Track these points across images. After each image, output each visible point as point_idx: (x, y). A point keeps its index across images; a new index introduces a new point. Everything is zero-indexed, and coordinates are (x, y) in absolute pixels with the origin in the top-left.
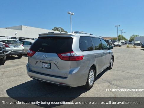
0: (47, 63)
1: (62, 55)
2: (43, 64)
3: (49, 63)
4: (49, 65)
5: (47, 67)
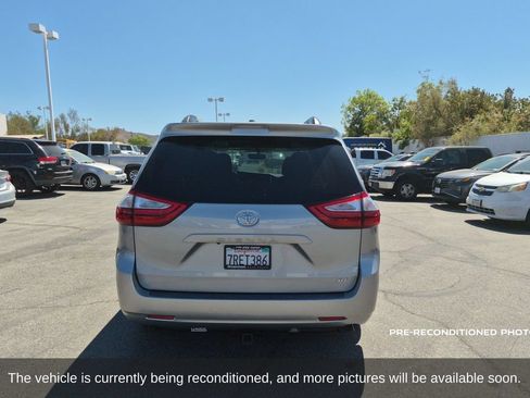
0: (250, 247)
1: (332, 208)
2: (230, 252)
3: (263, 247)
4: (263, 254)
5: (251, 262)
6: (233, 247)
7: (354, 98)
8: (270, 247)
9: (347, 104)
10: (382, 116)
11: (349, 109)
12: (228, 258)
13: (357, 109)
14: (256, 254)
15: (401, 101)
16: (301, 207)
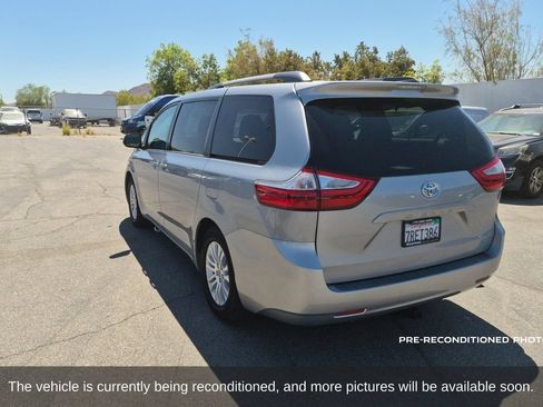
2: (408, 228)
3: (434, 219)
4: (434, 226)
5: (425, 236)
6: (411, 222)
7: (159, 52)
8: (440, 218)
9: (152, 58)
10: (192, 72)
11: (155, 63)
12: (406, 235)
13: (163, 65)
14: (428, 227)
15: (212, 58)
16: (466, 173)
